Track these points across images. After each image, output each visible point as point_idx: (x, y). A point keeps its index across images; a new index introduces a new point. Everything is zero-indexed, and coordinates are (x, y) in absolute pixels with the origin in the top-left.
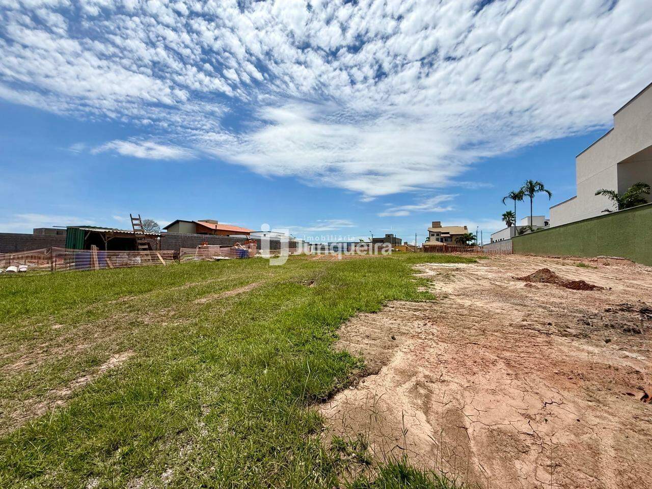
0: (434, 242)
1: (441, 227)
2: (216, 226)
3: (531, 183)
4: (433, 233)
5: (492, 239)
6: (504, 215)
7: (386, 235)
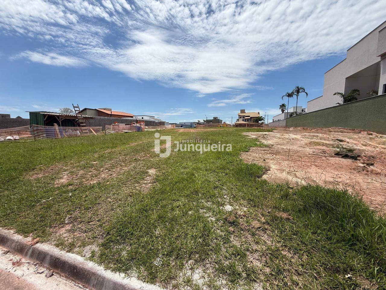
0: (241, 122)
1: (245, 113)
2: (111, 112)
3: (298, 87)
4: (241, 116)
5: (273, 120)
6: (281, 106)
7: (214, 118)
